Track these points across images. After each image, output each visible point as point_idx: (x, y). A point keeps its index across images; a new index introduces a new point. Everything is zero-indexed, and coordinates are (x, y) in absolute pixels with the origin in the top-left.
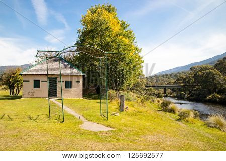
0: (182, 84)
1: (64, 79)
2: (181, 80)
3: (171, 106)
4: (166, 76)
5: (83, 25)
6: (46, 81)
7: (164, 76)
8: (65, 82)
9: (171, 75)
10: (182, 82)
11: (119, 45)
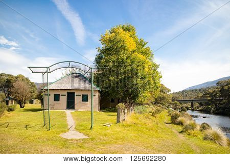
0: (209, 98)
1: (82, 93)
2: (209, 94)
3: (180, 119)
4: (196, 90)
5: (103, 44)
6: (65, 95)
7: (193, 91)
8: (82, 96)
9: (200, 90)
10: (209, 97)
11: (133, 61)
